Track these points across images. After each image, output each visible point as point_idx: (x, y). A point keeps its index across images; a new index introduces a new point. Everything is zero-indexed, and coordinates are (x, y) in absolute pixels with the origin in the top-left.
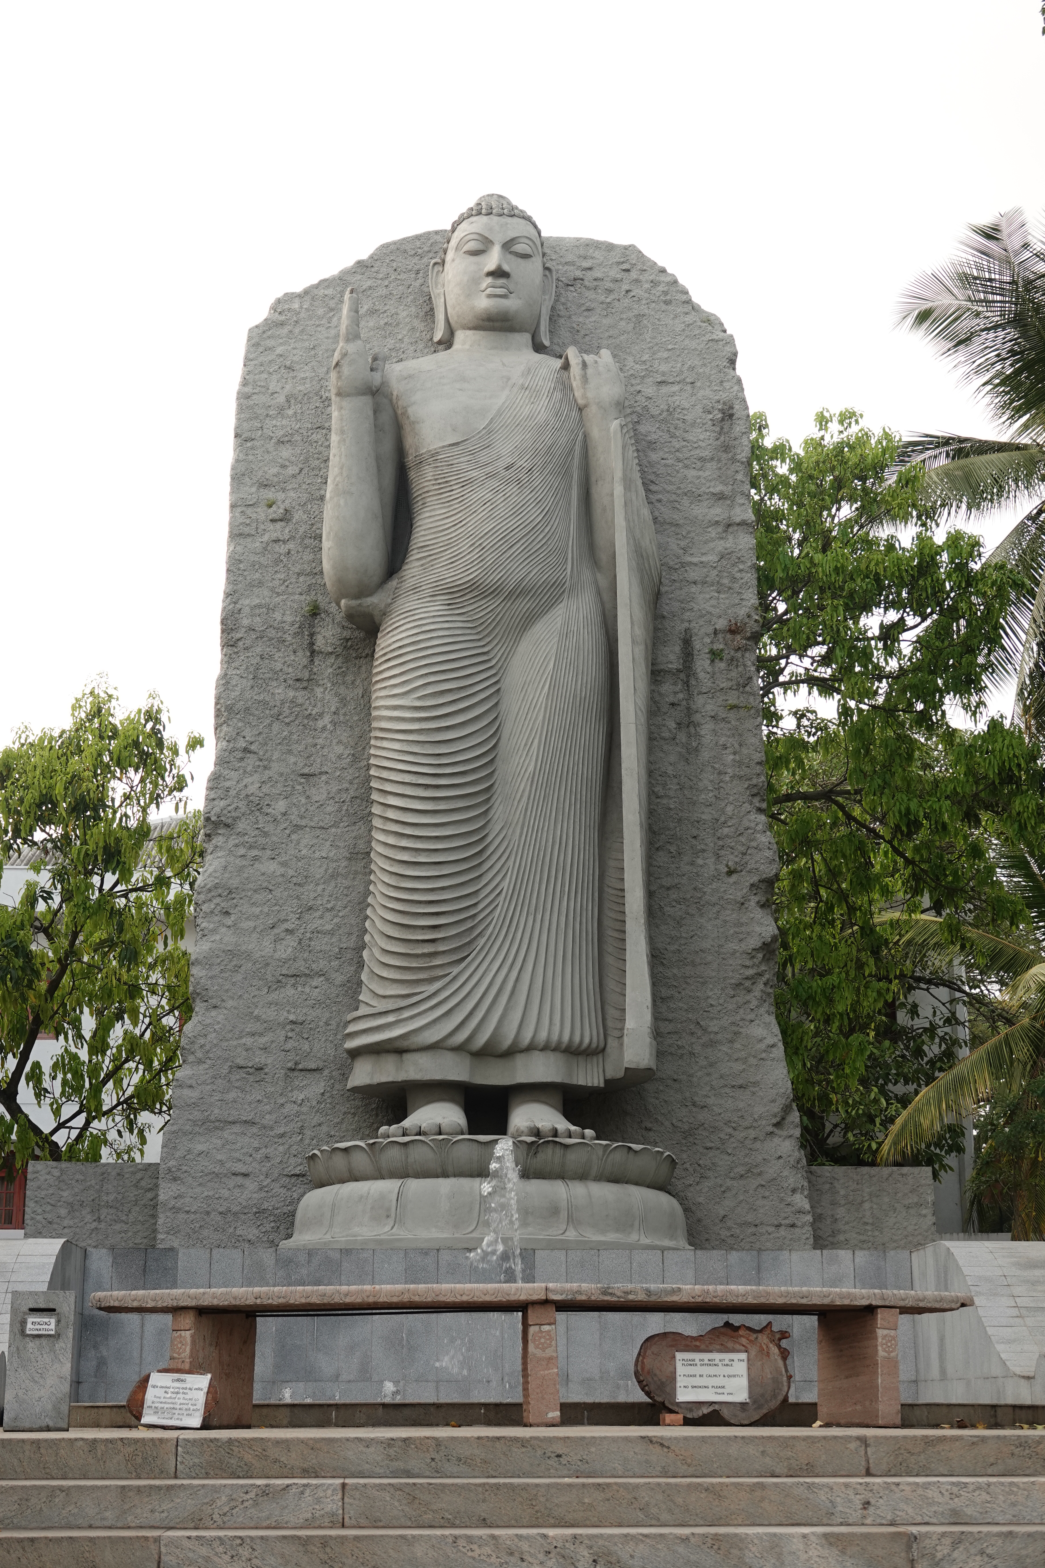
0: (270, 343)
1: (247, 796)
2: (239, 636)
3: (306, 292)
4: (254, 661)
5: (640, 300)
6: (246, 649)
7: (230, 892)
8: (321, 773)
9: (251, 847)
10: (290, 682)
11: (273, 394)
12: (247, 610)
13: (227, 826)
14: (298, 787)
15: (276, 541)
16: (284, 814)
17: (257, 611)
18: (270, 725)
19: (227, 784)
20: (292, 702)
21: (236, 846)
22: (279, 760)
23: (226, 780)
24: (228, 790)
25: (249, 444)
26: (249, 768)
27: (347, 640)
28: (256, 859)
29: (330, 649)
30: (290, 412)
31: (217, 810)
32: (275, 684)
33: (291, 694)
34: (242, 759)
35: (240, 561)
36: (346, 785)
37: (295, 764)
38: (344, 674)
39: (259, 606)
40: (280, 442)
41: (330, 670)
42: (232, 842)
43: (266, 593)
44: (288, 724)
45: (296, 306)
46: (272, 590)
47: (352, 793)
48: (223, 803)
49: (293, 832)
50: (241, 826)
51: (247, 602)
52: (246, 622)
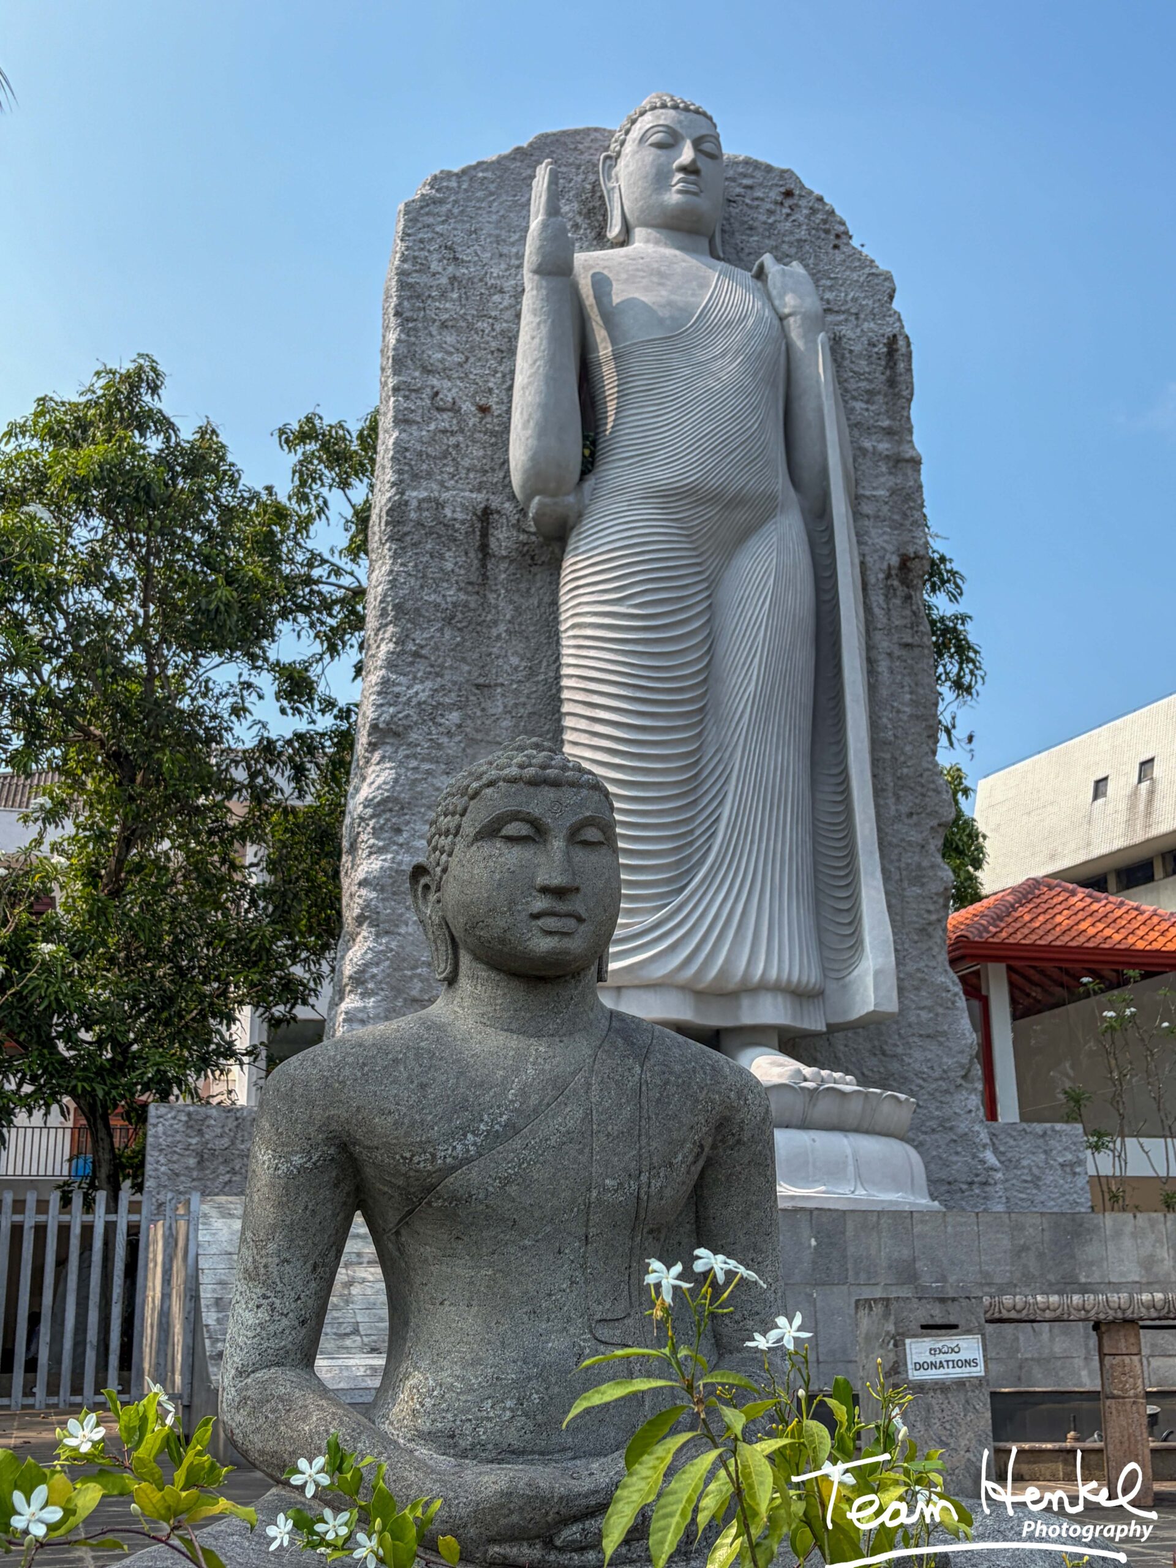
0: (430, 220)
1: (419, 704)
2: (406, 529)
3: (464, 172)
4: (424, 559)
5: (800, 225)
6: (415, 545)
7: (402, 808)
8: (496, 685)
9: (423, 760)
10: (462, 585)
11: (434, 275)
12: (414, 504)
13: (397, 734)
14: (472, 698)
15: (444, 432)
16: (459, 726)
17: (425, 505)
18: (441, 630)
19: (397, 689)
20: (465, 606)
21: (407, 757)
22: (451, 667)
23: (395, 684)
24: (398, 695)
25: (410, 325)
26: (419, 675)
27: (525, 544)
28: (428, 772)
29: (504, 553)
30: (455, 296)
31: (386, 717)
32: (445, 585)
33: (463, 596)
34: (412, 663)
35: (407, 450)
36: (522, 700)
37: (469, 672)
38: (518, 581)
39: (428, 500)
40: (444, 325)
41: (503, 576)
42: (401, 754)
43: (434, 486)
44: (460, 629)
45: (453, 184)
46: (442, 484)
47: (529, 709)
48: (391, 710)
49: (467, 746)
50: (414, 736)
51: (415, 494)
52: (413, 515)
